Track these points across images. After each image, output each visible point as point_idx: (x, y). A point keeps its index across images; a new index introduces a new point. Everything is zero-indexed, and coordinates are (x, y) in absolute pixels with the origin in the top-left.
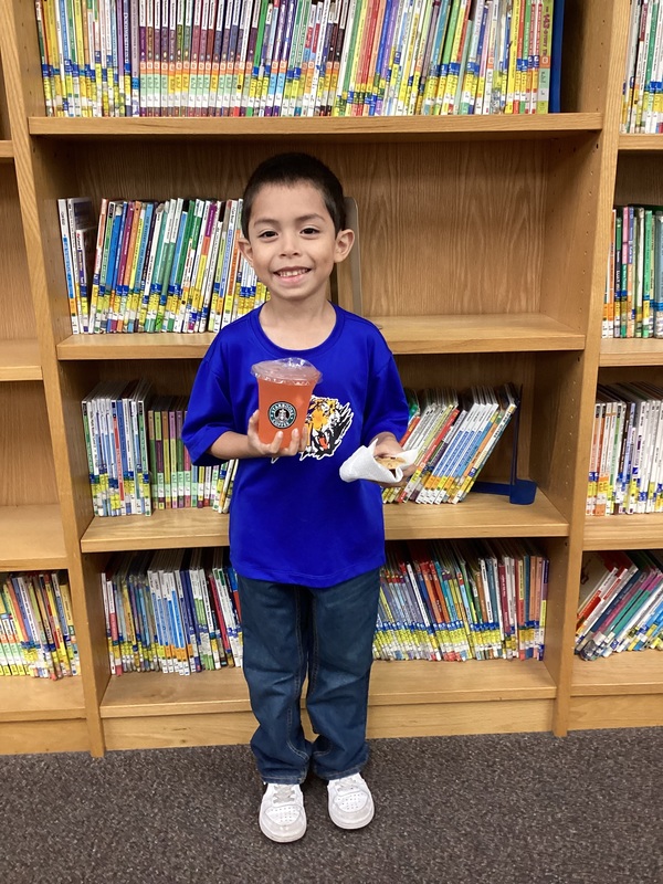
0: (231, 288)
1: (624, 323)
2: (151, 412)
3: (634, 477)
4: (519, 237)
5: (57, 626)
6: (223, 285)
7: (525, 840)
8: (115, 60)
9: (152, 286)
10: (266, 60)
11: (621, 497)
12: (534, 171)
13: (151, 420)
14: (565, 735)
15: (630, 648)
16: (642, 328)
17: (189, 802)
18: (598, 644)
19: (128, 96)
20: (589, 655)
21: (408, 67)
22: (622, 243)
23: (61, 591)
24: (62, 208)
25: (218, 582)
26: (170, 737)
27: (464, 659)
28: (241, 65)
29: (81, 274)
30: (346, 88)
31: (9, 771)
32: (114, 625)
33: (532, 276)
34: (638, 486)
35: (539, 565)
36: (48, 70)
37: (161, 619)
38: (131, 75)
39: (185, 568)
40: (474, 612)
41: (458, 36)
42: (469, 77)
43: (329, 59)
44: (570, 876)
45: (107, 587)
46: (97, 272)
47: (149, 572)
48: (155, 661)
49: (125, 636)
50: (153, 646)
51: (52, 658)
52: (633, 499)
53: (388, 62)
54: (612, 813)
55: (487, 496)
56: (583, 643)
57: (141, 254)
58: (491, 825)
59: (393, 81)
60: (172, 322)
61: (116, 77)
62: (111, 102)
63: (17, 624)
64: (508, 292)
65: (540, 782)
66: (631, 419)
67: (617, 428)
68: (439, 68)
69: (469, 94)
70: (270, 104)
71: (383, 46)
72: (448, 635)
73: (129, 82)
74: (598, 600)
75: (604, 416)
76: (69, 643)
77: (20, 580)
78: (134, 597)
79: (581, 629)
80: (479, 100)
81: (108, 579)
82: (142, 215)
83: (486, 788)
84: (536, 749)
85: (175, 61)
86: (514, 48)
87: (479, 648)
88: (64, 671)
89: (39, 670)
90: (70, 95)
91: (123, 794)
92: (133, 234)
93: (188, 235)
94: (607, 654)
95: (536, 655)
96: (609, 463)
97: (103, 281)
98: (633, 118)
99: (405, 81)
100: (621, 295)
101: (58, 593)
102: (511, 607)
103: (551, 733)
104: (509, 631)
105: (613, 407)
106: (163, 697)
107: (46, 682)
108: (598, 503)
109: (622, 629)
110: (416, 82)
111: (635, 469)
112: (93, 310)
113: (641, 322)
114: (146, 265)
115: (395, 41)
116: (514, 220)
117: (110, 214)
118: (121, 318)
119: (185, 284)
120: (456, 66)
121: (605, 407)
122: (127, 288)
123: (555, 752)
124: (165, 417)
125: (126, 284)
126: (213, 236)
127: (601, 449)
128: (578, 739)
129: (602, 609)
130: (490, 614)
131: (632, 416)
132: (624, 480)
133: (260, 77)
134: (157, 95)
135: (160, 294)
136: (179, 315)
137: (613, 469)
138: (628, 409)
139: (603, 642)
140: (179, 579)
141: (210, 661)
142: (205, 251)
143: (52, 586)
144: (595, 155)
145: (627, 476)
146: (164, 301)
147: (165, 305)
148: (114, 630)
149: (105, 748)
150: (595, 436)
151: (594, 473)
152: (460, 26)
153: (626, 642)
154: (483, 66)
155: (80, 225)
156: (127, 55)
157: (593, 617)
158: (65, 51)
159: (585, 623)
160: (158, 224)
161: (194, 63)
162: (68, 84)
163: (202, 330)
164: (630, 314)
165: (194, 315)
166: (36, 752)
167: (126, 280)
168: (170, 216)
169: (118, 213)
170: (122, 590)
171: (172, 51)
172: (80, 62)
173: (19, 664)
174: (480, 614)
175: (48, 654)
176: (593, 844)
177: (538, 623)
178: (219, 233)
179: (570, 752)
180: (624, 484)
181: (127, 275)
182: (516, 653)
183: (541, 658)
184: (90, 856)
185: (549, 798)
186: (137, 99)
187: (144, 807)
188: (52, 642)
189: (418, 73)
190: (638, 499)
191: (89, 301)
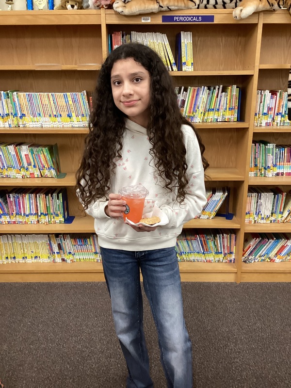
1: (257, 173)
3: (260, 213)
4: (230, 148)
7: (226, 304)
11: (256, 218)
14: (240, 283)
15: (259, 261)
16: (262, 174)
20: (247, 262)
21: (201, 110)
22: (256, 152)
27: (212, 262)
30: (185, 115)
31: (91, 285)
33: (233, 158)
34: (261, 216)
35: (233, 237)
40: (215, 248)
41: (214, 102)
42: (216, 112)
43: (181, 107)
44: (237, 312)
52: (260, 219)
53: (196, 109)
54: (250, 300)
55: (220, 217)
56: (246, 259)
58: (217, 301)
59: (197, 113)
63: (93, 247)
64: (227, 162)
65: (231, 293)
66: (259, 198)
67: (255, 200)
68: (209, 109)
69: (216, 116)
71: (195, 105)
72: (208, 255)
74: (250, 247)
75: (251, 197)
77: (95, 236)
79: (245, 255)
80: (219, 117)
83: (217, 293)
84: (231, 286)
86: (228, 105)
87: (217, 259)
94: (252, 262)
95: (233, 261)
96: (253, 209)
98: (259, 122)
99: (200, 113)
100: (256, 166)
103: (236, 283)
104: (225, 254)
105: (254, 194)
108: (250, 220)
109: (257, 255)
110: (203, 113)
111: (260, 211)
113: (261, 172)
115: (198, 103)
116: (229, 143)
120: (213, 109)
123: (236, 286)
127: (251, 205)
128: (243, 284)
129: (251, 249)
130: (220, 250)
137: (254, 211)
138: (258, 195)
139: (251, 258)
144: (247, 132)
145: (258, 213)
150: (249, 202)
151: (249, 212)
152: (214, 100)
153: (258, 259)
154: (220, 109)
157: (249, 252)
159: (246, 253)
164: (258, 170)
173: (92, 258)
174: (217, 249)
176: (243, 306)
177: (233, 252)
179: (240, 287)
180: (257, 215)
182: (227, 261)
183: (234, 263)
185: (233, 296)
189: (203, 111)
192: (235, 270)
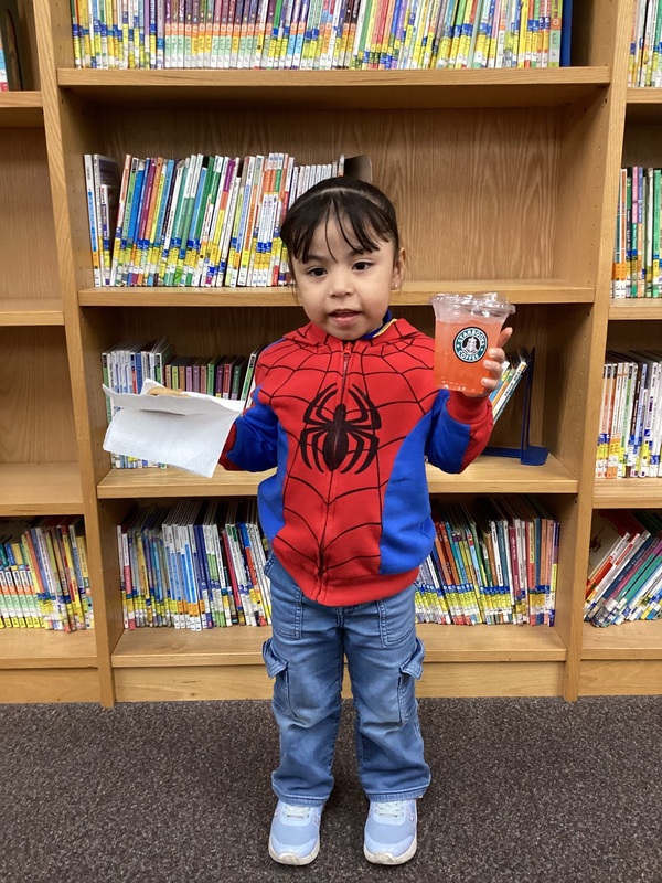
0: (248, 243)
1: (634, 283)
2: (168, 367)
3: (646, 439)
4: (532, 202)
5: (73, 578)
6: (241, 241)
7: (531, 791)
8: (142, 20)
9: (172, 240)
10: (285, 21)
11: (633, 459)
12: (547, 137)
13: (168, 375)
14: (576, 699)
15: (643, 617)
16: (652, 288)
17: (195, 749)
18: (610, 610)
19: (153, 55)
20: (601, 621)
21: (422, 28)
22: (632, 202)
23: (78, 543)
24: (88, 163)
25: (230, 538)
26: (180, 690)
27: (473, 622)
28: (262, 26)
29: (104, 228)
30: (361, 48)
31: (20, 717)
32: (128, 578)
33: (544, 242)
34: (650, 449)
35: (550, 528)
36: (78, 31)
37: (174, 574)
38: (156, 35)
39: (199, 523)
40: (484, 574)
42: (482, 38)
43: (346, 21)
44: (575, 824)
45: (123, 539)
46: (119, 225)
47: (163, 526)
48: (168, 616)
49: (138, 589)
50: (166, 600)
51: (67, 610)
52: (645, 462)
53: (403, 24)
54: (622, 771)
55: (499, 458)
56: (595, 610)
57: (162, 208)
58: (496, 777)
59: (407, 41)
60: (190, 276)
61: (142, 38)
62: (137, 61)
63: (34, 575)
64: (521, 257)
65: (548, 740)
66: (643, 380)
67: (629, 389)
68: (453, 29)
69: (481, 54)
70: (288, 64)
71: (398, 8)
72: (458, 598)
73: (153, 41)
74: (610, 566)
75: (615, 376)
76: (83, 596)
77: (38, 530)
78: (148, 549)
79: (592, 595)
80: (492, 62)
81: (124, 531)
82: (164, 171)
83: (493, 743)
84: (546, 711)
85: (198, 23)
86: (525, 9)
87: (490, 612)
88: (78, 624)
89: (53, 622)
90: (98, 54)
91: (131, 740)
92: (155, 189)
93: (207, 190)
94: (619, 621)
95: (547, 620)
96: (621, 425)
97: (125, 234)
98: (643, 77)
99: (419, 41)
100: (632, 255)
101: (74, 545)
102: (522, 571)
103: (561, 698)
104: (520, 595)
105: (624, 367)
106: (175, 649)
107: (61, 634)
108: (610, 465)
109: (634, 596)
110: (430, 42)
111: (647, 431)
112: (115, 263)
113: (651, 282)
114: (166, 220)
115: (409, 3)
116: (527, 186)
117: (133, 169)
118: (142, 272)
119: (203, 239)
120: (469, 27)
121: (616, 368)
122: (148, 242)
123: (565, 714)
124: (182, 372)
125: (147, 238)
126: (231, 191)
127: (612, 411)
128: (589, 704)
129: (613, 575)
130: (500, 577)
131: (644, 377)
132: (636, 442)
133: (280, 38)
134: (181, 56)
135: (179, 248)
136: (197, 269)
137: (625, 431)
138: (640, 370)
139: (615, 608)
140: (192, 533)
141: (222, 617)
142: (223, 206)
143: (69, 538)
144: (604, 110)
145: (638, 439)
146: (182, 256)
147: (183, 259)
148: (128, 583)
149: (115, 700)
150: (607, 397)
151: (605, 435)
153: (638, 611)
154: (495, 28)
155: (104, 181)
156: (153, 16)
157: (605, 583)
158: (95, 12)
159: (597, 589)
160: (179, 179)
161: (217, 26)
162: (96, 43)
163: (219, 284)
164: (641, 273)
165: (212, 270)
166: (47, 701)
167: (147, 233)
168: (190, 171)
169: (141, 168)
170: (137, 544)
171: (196, 14)
172: (108, 22)
173: (34, 616)
174: (490, 577)
175: (63, 605)
176: (600, 798)
177: (549, 588)
178: (237, 188)
179: (580, 716)
180: (636, 447)
181: (148, 230)
182: (526, 619)
183: (552, 624)
184: (95, 793)
185: (557, 755)
186: (161, 58)
187: (151, 752)
188: (67, 594)
189: (432, 34)
190: (650, 462)
191: (111, 255)
192: (558, 652)
